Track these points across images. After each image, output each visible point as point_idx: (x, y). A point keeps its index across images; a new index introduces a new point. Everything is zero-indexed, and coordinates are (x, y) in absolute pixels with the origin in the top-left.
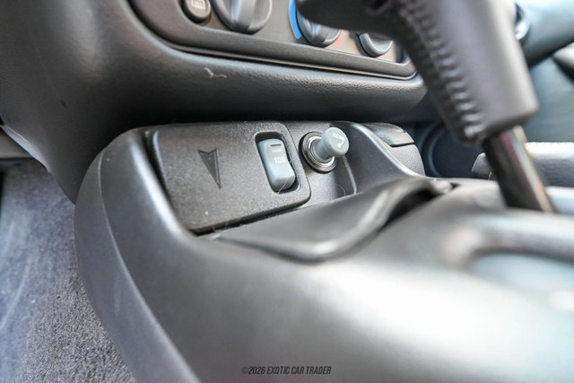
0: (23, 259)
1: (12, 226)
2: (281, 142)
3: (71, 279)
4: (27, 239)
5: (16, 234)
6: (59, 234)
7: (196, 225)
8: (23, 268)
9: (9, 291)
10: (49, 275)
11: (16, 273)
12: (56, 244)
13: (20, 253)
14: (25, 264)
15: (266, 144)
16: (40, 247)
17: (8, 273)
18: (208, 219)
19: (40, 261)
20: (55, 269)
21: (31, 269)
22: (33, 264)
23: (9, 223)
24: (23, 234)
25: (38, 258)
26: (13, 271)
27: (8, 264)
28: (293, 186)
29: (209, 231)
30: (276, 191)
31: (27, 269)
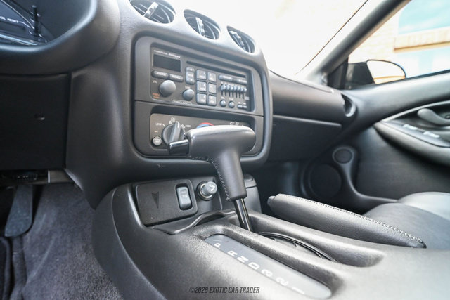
0: (50, 235)
1: (45, 216)
2: (186, 188)
3: (83, 247)
4: (54, 224)
5: (47, 221)
6: (75, 222)
7: (147, 223)
8: (49, 242)
9: (37, 255)
10: (68, 245)
11: (44, 244)
12: (72, 228)
13: (48, 232)
14: (51, 239)
15: (180, 189)
16: (62, 229)
17: (38, 244)
18: (152, 220)
19: (61, 238)
20: (72, 242)
21: (56, 242)
22: (57, 239)
23: (43, 214)
24: (51, 221)
25: (61, 235)
26: (42, 243)
27: (39, 239)
28: (189, 207)
29: (152, 225)
30: (181, 209)
31: (52, 242)
